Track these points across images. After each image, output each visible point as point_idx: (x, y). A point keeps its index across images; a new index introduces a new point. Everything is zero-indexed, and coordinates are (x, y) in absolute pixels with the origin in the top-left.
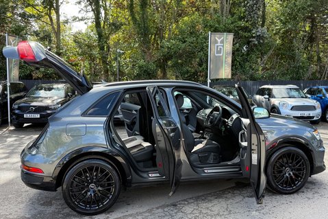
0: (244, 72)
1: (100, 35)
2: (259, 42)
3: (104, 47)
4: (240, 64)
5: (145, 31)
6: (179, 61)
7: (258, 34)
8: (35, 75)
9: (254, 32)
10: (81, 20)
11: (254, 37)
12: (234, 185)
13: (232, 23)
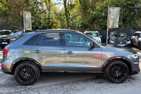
0: (131, 25)
1: (66, 10)
2: (138, 11)
3: (67, 15)
4: (129, 21)
5: (85, 8)
6: (100, 20)
7: (138, 7)
8: (39, 27)
9: (136, 6)
10: (58, 4)
11: (136, 9)
12: (95, 77)
13: (125, 2)
